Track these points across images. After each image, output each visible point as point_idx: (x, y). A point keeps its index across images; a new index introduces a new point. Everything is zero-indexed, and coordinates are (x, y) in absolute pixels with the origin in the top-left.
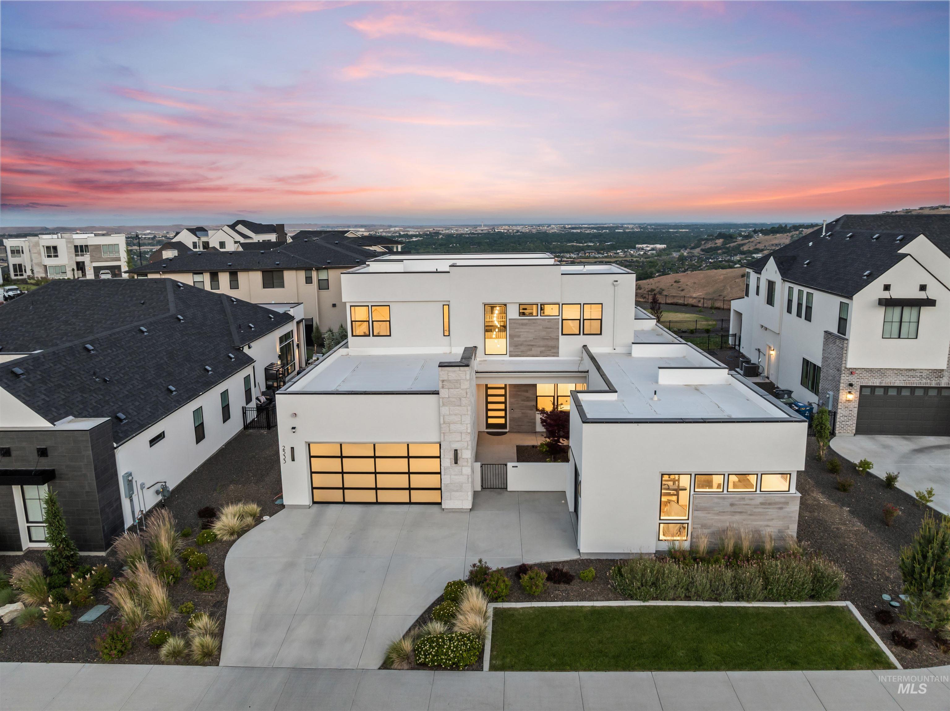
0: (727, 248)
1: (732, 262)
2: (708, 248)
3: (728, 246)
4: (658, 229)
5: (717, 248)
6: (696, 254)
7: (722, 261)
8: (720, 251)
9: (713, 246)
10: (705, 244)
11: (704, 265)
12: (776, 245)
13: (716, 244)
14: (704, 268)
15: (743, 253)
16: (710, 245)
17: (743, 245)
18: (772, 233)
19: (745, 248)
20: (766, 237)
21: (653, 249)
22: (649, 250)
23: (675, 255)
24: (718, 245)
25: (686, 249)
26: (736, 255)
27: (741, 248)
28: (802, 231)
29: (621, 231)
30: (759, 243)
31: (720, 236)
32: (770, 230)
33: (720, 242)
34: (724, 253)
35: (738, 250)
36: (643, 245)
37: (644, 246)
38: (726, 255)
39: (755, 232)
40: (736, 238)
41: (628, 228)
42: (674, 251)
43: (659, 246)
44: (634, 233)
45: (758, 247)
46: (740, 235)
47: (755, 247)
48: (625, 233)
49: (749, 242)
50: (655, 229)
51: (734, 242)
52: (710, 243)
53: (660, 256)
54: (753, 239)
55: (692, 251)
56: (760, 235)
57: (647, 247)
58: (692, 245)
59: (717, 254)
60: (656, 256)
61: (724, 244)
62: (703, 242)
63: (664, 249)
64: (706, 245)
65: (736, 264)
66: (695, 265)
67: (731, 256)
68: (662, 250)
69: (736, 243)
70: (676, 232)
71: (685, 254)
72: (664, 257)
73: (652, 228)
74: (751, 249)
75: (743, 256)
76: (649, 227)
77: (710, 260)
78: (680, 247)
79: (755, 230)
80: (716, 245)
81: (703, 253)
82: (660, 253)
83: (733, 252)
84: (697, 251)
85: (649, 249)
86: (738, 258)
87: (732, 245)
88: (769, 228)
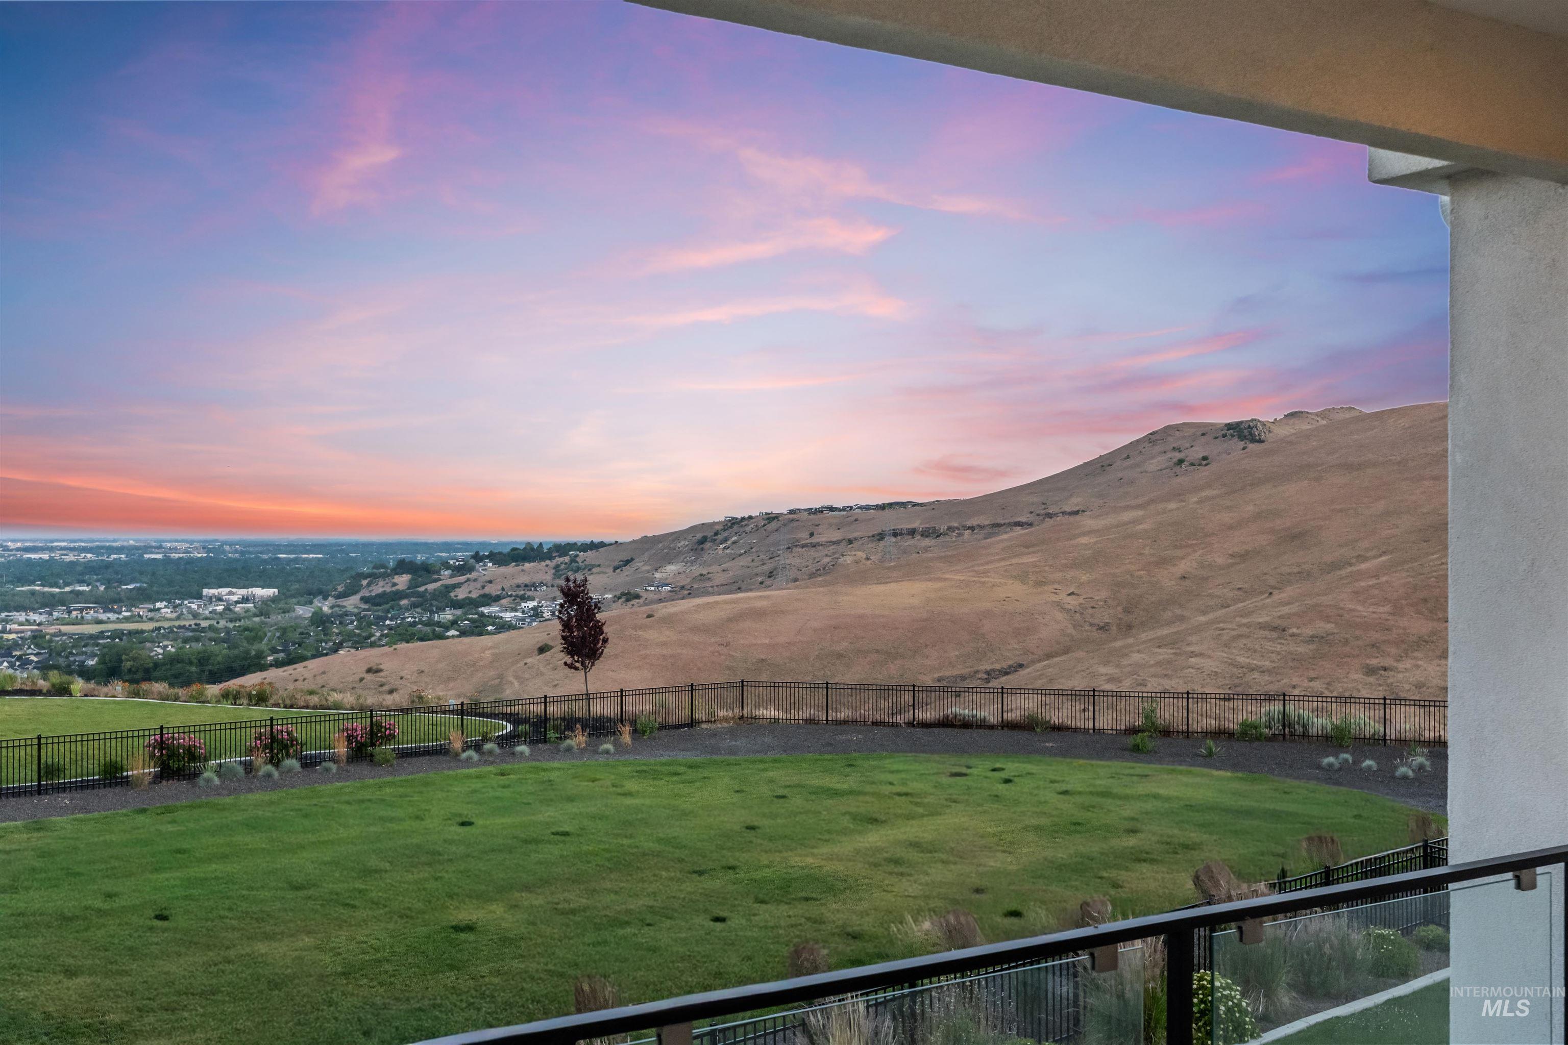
0: (421, 595)
1: (439, 624)
2: (378, 596)
3: (422, 589)
4: (250, 553)
5: (399, 595)
6: (350, 608)
7: (414, 624)
8: (404, 602)
9: (388, 589)
10: (369, 585)
11: (378, 634)
12: (526, 586)
13: (395, 584)
14: (380, 639)
15: (456, 605)
16: (380, 587)
17: (458, 585)
18: (513, 561)
19: (461, 594)
20: (503, 570)
21: (245, 600)
22: (237, 602)
23: (304, 612)
24: (401, 587)
25: (325, 598)
26: (441, 609)
27: (452, 594)
28: (577, 556)
29: (159, 556)
30: (490, 582)
31: (403, 567)
32: (509, 554)
33: (402, 581)
34: (414, 606)
35: (444, 598)
36: (220, 590)
37: (224, 591)
38: (419, 610)
39: (478, 558)
40: (438, 572)
41: (175, 550)
42: (299, 603)
43: (260, 592)
44: (191, 561)
45: (487, 590)
46: (447, 566)
47: (482, 592)
48: (167, 561)
49: (468, 580)
50: (242, 553)
51: (436, 581)
52: (381, 583)
53: (267, 615)
54: (474, 575)
55: (340, 602)
56: (490, 564)
57: (230, 593)
58: (340, 588)
59: (400, 608)
60: (255, 615)
61: (413, 585)
62: (365, 582)
63: (274, 600)
64: (373, 587)
65: (447, 629)
66: (355, 635)
67: (432, 612)
68: (266, 601)
69: (439, 584)
70: (295, 560)
71: (326, 609)
72: (276, 618)
73: (236, 551)
74: (474, 595)
75: (459, 612)
76: (227, 548)
77: (387, 622)
78: (309, 595)
79: (477, 553)
80: (394, 589)
81: (366, 606)
82: (265, 608)
83: (435, 603)
84: (352, 603)
85: (235, 598)
86: (450, 617)
87: (431, 587)
88: (506, 550)
